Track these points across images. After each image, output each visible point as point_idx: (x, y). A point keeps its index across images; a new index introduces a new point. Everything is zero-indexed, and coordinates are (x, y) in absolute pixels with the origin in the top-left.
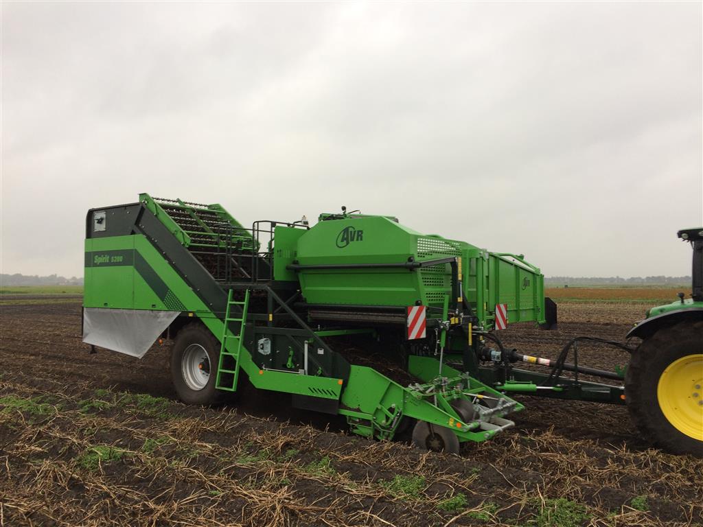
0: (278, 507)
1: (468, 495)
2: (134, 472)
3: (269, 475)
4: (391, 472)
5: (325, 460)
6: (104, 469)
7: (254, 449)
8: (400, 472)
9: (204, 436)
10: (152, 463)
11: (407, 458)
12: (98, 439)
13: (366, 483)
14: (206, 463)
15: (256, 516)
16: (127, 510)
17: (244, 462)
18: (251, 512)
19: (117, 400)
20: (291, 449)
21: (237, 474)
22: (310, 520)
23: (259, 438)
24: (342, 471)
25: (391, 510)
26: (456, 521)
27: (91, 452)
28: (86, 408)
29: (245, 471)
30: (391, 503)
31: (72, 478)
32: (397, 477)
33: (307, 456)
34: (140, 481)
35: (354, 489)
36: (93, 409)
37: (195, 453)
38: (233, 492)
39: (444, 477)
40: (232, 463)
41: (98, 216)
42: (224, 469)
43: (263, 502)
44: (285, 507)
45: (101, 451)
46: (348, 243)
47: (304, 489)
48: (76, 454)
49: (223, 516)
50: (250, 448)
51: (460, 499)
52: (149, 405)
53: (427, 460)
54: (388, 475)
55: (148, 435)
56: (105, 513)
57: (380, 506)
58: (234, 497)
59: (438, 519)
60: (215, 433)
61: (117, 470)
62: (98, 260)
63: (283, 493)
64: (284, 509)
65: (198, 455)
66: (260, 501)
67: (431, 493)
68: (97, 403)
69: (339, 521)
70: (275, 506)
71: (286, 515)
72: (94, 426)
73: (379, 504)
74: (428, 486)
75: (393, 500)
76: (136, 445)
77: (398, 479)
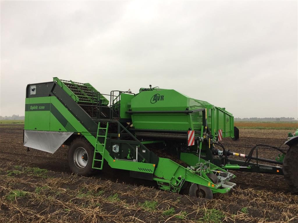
0: (95, 216)
1: (176, 208)
2: (31, 201)
3: (91, 202)
4: (143, 199)
5: (115, 195)
6: (18, 200)
7: (85, 191)
8: (148, 200)
9: (63, 185)
10: (39, 198)
11: (151, 193)
12: (15, 187)
13: (133, 204)
14: (64, 197)
15: (85, 220)
16: (27, 218)
17: (80, 196)
18: (83, 218)
19: (24, 170)
20: (101, 190)
21: (77, 202)
22: (108, 221)
23: (87, 186)
24: (123, 199)
25: (143, 216)
26: (170, 220)
27: (12, 193)
28: (10, 174)
29: (80, 200)
30: (143, 212)
31: (3, 205)
32: (146, 201)
33: (108, 193)
34: (33, 205)
35: (128, 207)
36: (13, 174)
37: (59, 193)
38: (75, 210)
39: (166, 201)
40: (75, 197)
41: (32, 87)
42: (71, 200)
43: (88, 213)
44: (98, 215)
45: (16, 193)
46: (156, 101)
47: (106, 207)
48: (5, 194)
49: (71, 220)
50: (83, 190)
51: (172, 210)
52: (38, 172)
53: (159, 194)
54: (142, 201)
55: (38, 185)
56: (17, 220)
57: (139, 214)
58: (75, 212)
59: (162, 219)
60: (68, 184)
61: (23, 201)
62: (32, 108)
63: (97, 209)
64: (97, 216)
65: (60, 194)
66: (87, 213)
67: (160, 208)
68: (15, 171)
69: (121, 221)
70: (93, 215)
71: (98, 219)
72: (13, 182)
73: (138, 213)
74: (159, 205)
75: (144, 211)
76: (32, 190)
77: (147, 202)
